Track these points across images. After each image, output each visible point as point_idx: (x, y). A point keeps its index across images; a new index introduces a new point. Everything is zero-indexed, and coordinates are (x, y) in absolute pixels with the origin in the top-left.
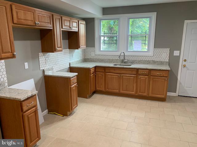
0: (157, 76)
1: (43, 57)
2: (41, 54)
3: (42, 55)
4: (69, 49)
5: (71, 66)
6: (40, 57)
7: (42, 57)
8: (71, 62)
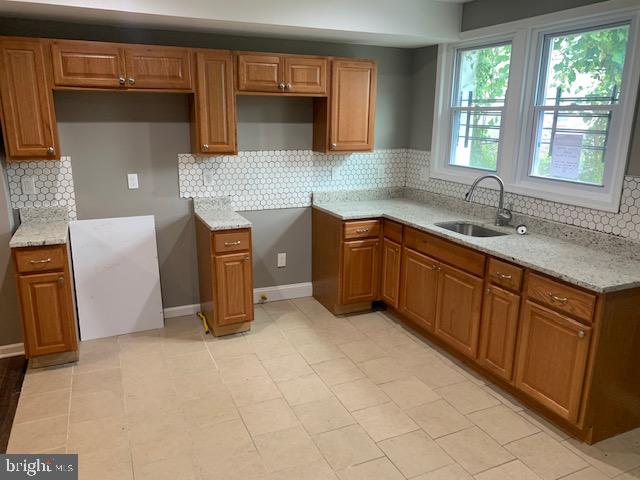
0: (548, 306)
1: (196, 166)
2: (185, 158)
3: (192, 159)
4: (313, 150)
5: (317, 203)
6: (181, 166)
7: (189, 166)
8: (318, 190)
